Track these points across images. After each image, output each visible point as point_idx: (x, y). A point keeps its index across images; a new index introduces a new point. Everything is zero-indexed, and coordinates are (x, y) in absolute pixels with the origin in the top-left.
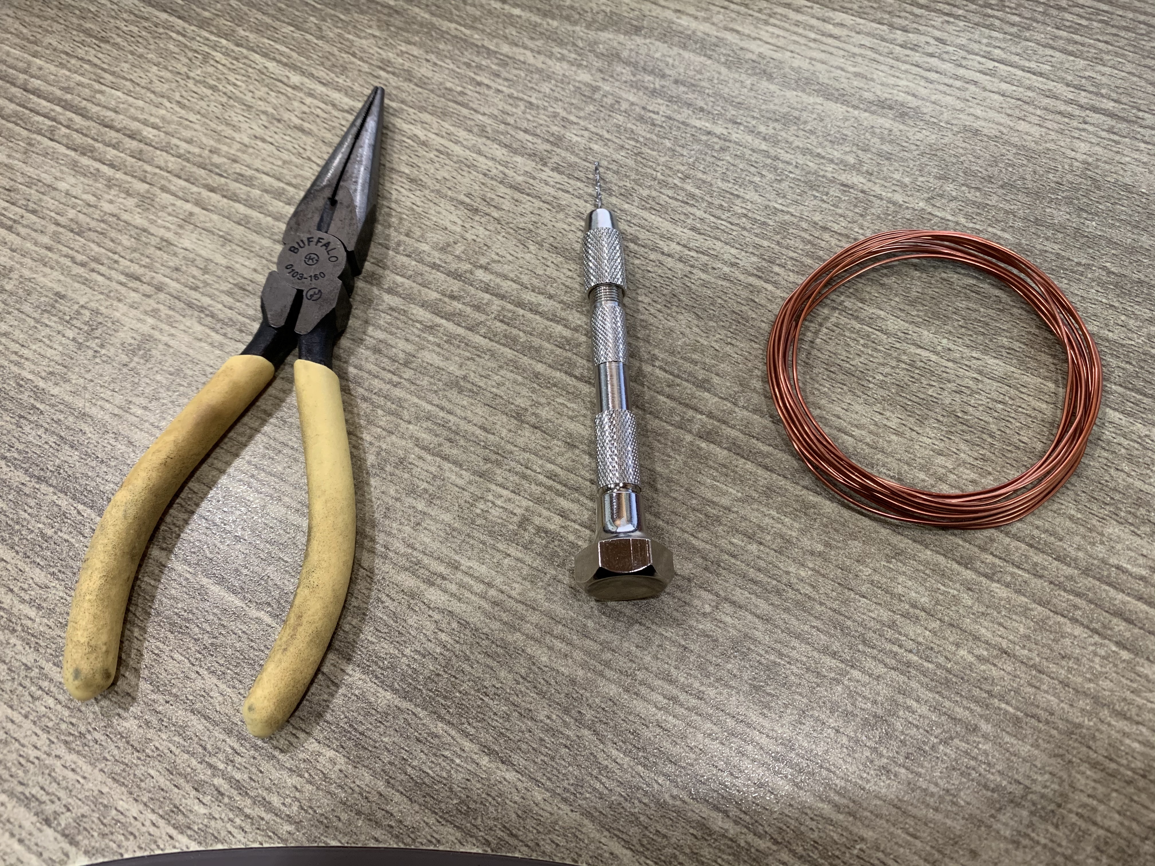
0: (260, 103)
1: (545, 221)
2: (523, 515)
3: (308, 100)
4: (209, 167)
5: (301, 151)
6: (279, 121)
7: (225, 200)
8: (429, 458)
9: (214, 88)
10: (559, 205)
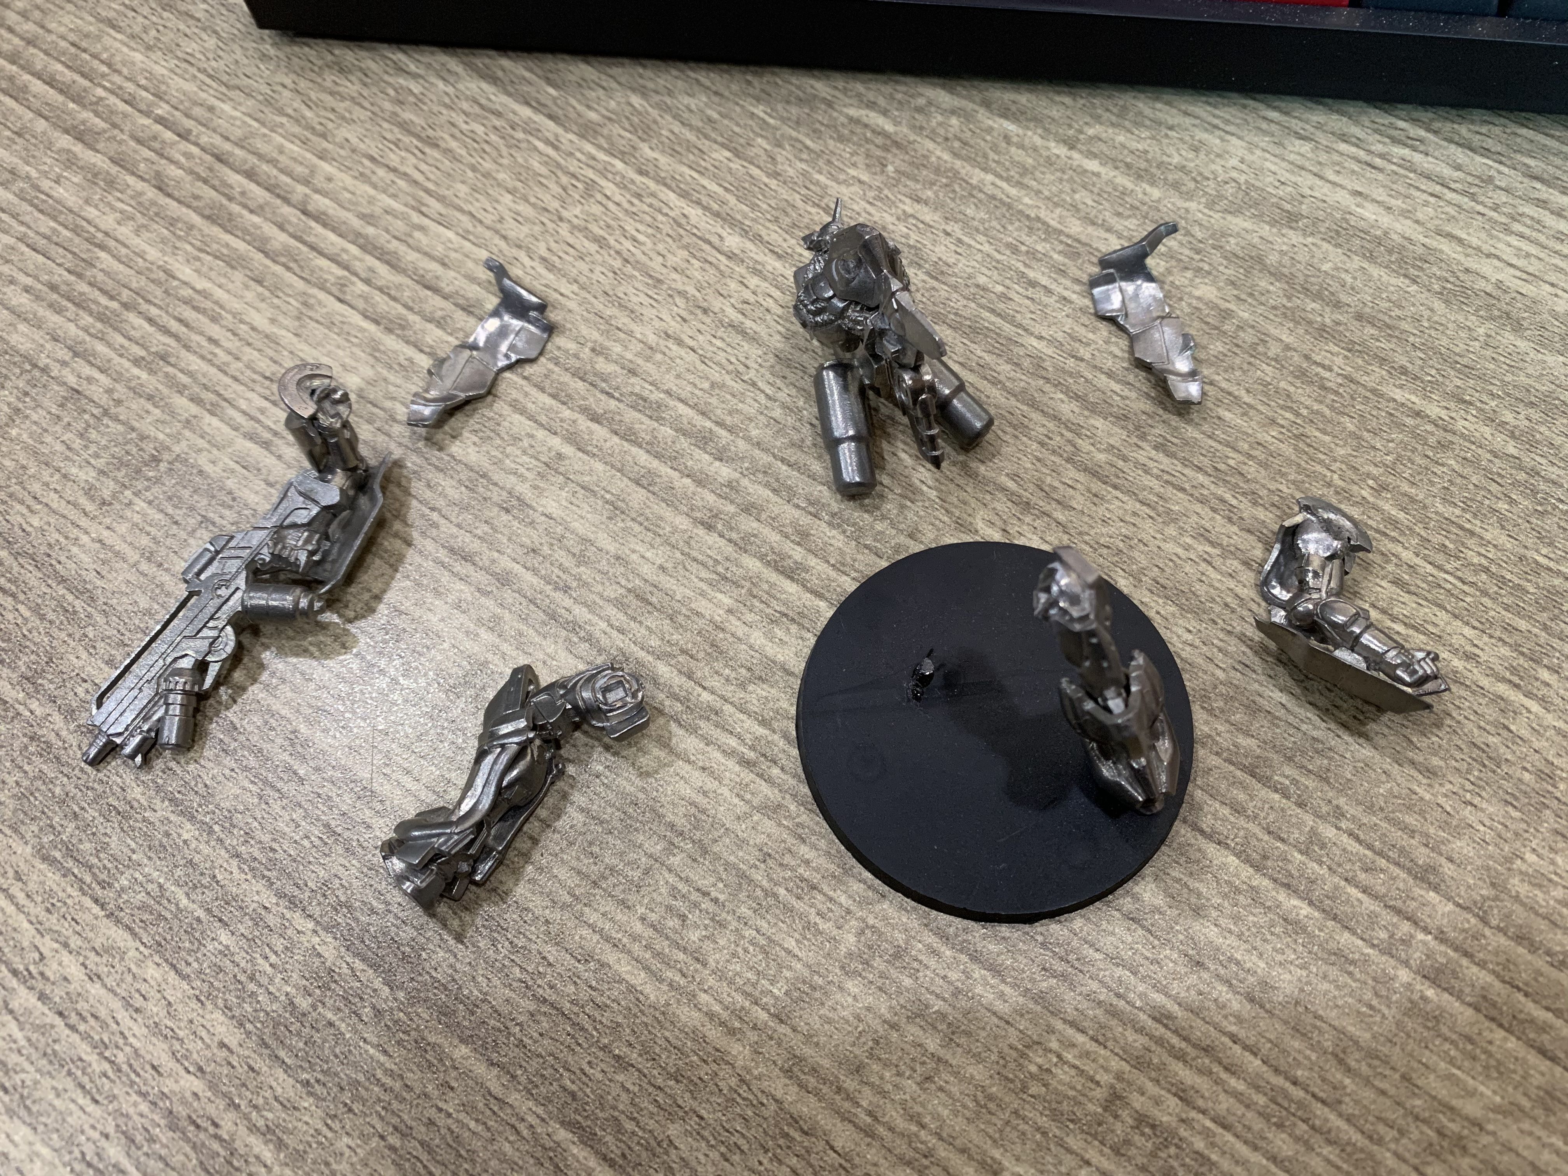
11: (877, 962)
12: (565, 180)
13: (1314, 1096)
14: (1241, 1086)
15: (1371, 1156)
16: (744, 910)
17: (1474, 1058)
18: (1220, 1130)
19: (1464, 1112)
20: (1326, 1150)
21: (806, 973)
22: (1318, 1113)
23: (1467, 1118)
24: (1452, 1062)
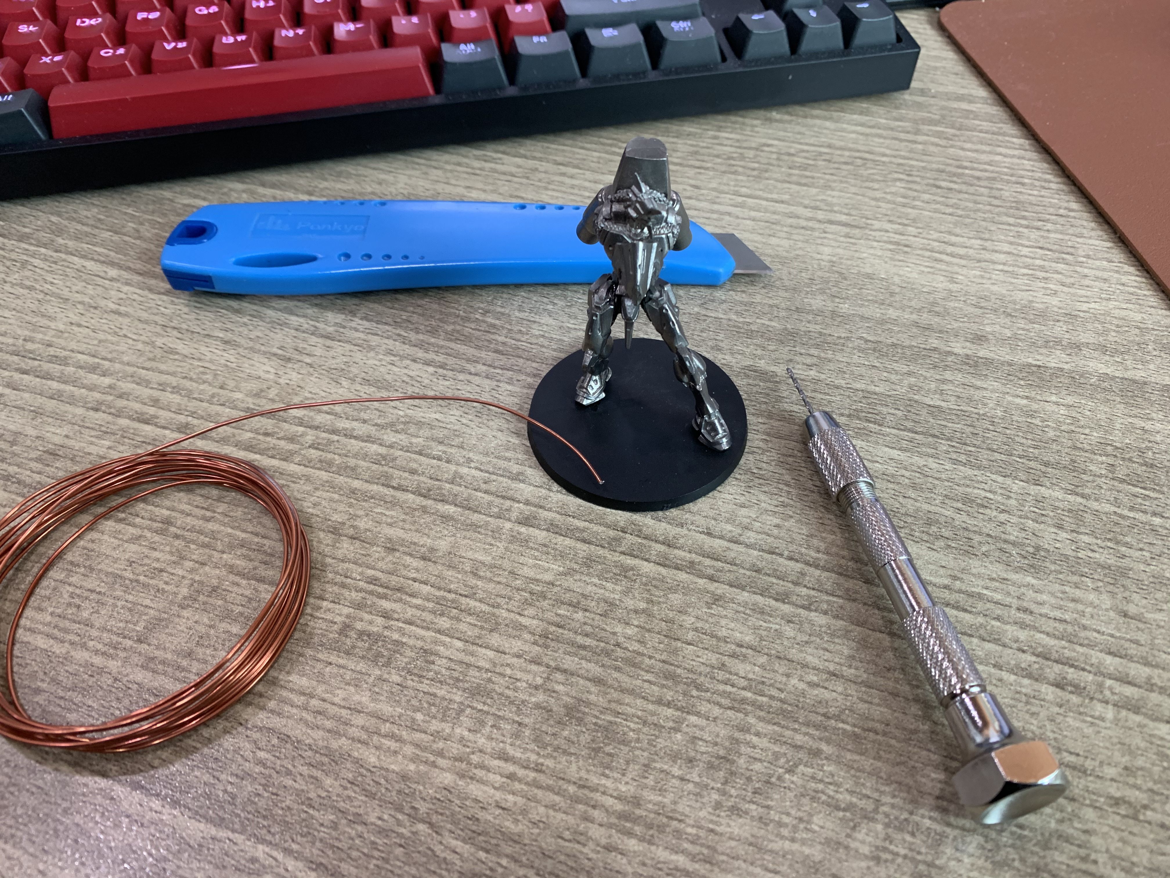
0: (77, 295)
1: (357, 360)
2: (344, 623)
3: (126, 288)
4: (23, 353)
5: (117, 330)
6: (95, 308)
7: (38, 380)
8: (244, 582)
9: (30, 288)
10: (369, 346)
11: (201, 598)
12: (8, 263)
14: (418, 601)
15: (494, 615)
16: (118, 593)
20: (469, 619)
21: (157, 613)
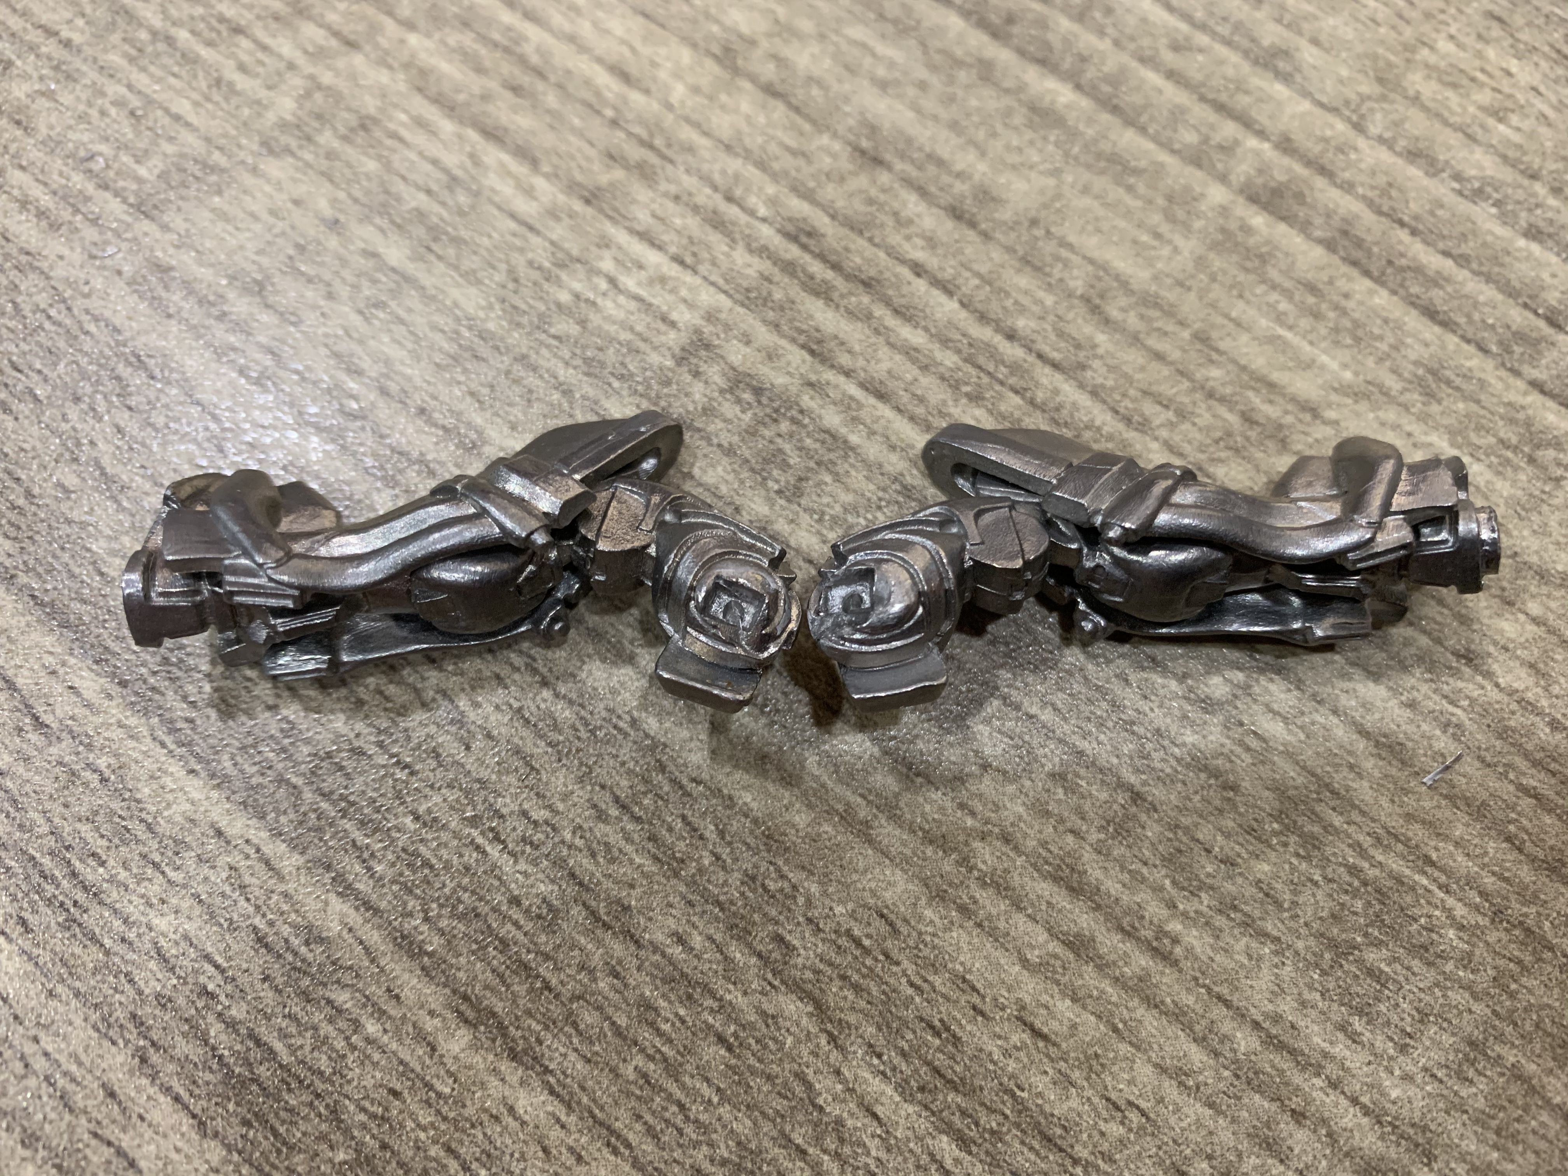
13: (1040, 356)
17: (1317, 316)
18: (872, 400)
19: (1290, 390)
22: (1044, 381)
23: (1293, 400)
24: (1280, 318)
